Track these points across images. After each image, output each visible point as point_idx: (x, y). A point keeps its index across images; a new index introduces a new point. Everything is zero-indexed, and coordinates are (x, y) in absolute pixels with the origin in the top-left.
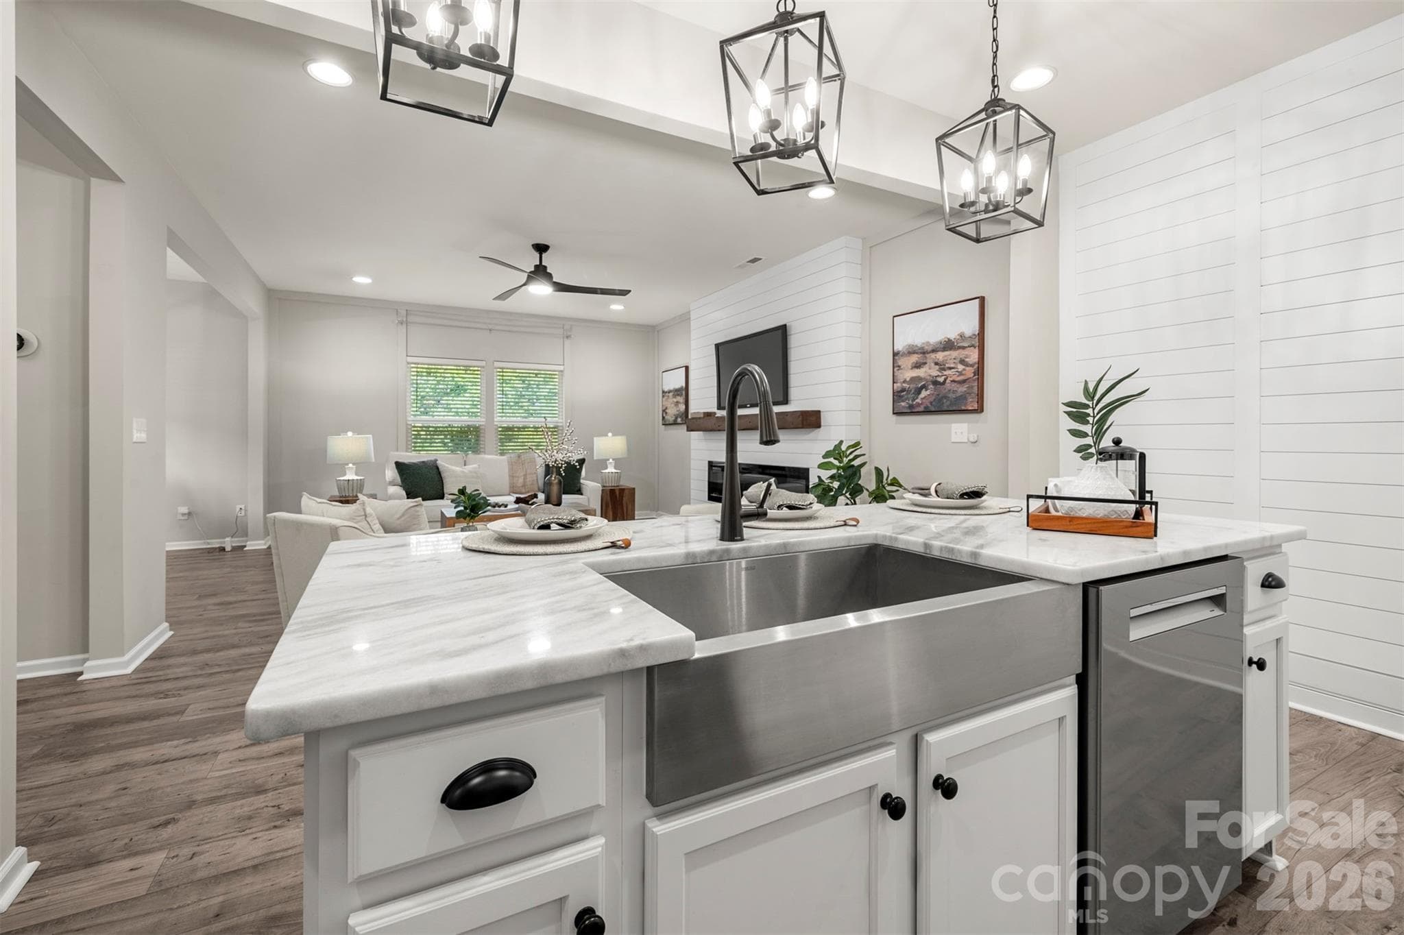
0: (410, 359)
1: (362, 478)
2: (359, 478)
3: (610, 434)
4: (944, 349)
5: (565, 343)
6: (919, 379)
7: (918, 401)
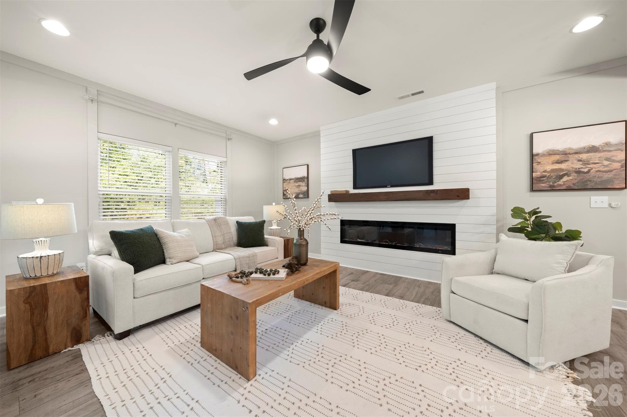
0: (101, 135)
1: (61, 252)
2: (56, 252)
3: (274, 204)
4: (588, 152)
5: (227, 143)
6: (561, 170)
7: (560, 183)
